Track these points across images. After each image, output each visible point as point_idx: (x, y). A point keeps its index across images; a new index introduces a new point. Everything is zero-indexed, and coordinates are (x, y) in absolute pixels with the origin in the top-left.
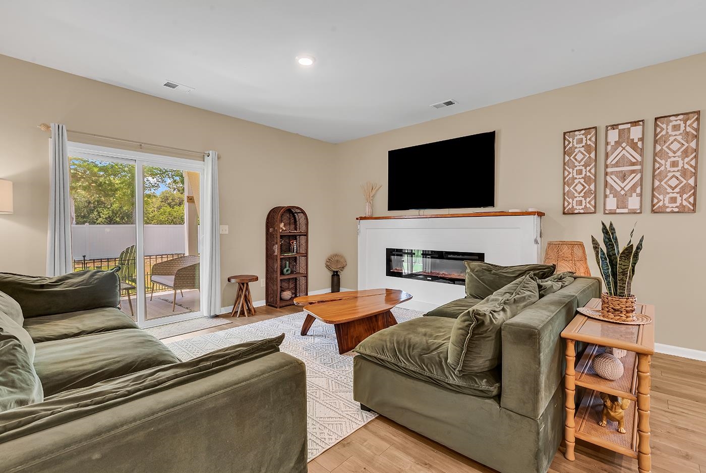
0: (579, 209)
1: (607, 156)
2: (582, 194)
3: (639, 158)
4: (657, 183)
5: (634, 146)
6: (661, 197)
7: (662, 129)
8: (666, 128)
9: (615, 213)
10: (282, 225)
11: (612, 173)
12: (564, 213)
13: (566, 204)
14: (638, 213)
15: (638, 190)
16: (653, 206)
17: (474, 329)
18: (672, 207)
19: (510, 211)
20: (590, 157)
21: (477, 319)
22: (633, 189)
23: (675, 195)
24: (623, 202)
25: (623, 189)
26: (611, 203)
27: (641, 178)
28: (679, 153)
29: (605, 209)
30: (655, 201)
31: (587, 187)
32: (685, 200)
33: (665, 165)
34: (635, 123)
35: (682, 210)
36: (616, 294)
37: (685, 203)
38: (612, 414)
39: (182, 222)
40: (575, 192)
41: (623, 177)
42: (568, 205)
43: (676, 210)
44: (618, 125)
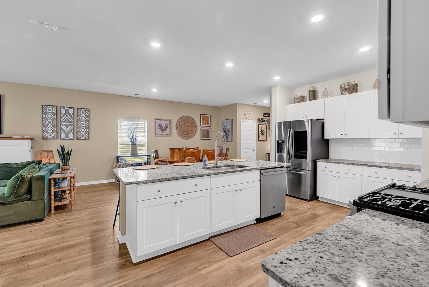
0: (50, 137)
1: (61, 118)
2: (51, 131)
3: (72, 121)
4: (78, 130)
5: (71, 116)
6: (79, 134)
7: (79, 112)
8: (80, 112)
9: (65, 139)
11: (63, 124)
12: (43, 139)
13: (44, 135)
14: (73, 139)
15: (72, 132)
16: (77, 137)
18: (83, 138)
20: (54, 117)
22: (71, 131)
23: (83, 134)
24: (67, 135)
25: (67, 130)
26: (63, 135)
27: (73, 127)
28: (84, 121)
29: (61, 138)
30: (78, 135)
31: (53, 129)
32: (86, 136)
33: (80, 124)
34: (71, 108)
35: (85, 139)
37: (86, 137)
40: (48, 130)
41: (67, 127)
42: (45, 135)
43: (84, 139)
44: (65, 107)
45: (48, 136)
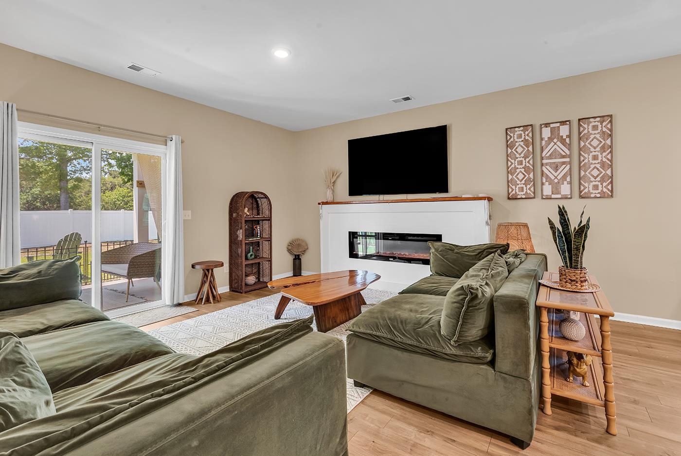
0: (521, 194)
1: (542, 150)
2: (523, 182)
3: (568, 152)
4: (582, 173)
5: (563, 141)
6: (586, 185)
7: (585, 129)
8: (587, 128)
9: (551, 198)
10: (246, 210)
11: (547, 164)
12: (509, 198)
13: (510, 190)
14: (569, 198)
15: (568, 179)
16: (580, 192)
17: (469, 302)
18: (594, 193)
19: (463, 196)
20: (528, 150)
21: (472, 293)
22: (564, 177)
23: (597, 183)
24: (557, 189)
25: (556, 178)
26: (547, 190)
27: (570, 169)
28: (598, 149)
29: (542, 195)
30: (582, 188)
31: (527, 176)
32: (604, 188)
33: (588, 158)
34: (563, 123)
35: (603, 196)
36: (571, 267)
37: (605, 190)
38: (578, 370)
39: (131, 208)
40: (517, 180)
41: (556, 169)
42: (512, 191)
43: (598, 195)
44: (550, 123)
45: (518, 193)
